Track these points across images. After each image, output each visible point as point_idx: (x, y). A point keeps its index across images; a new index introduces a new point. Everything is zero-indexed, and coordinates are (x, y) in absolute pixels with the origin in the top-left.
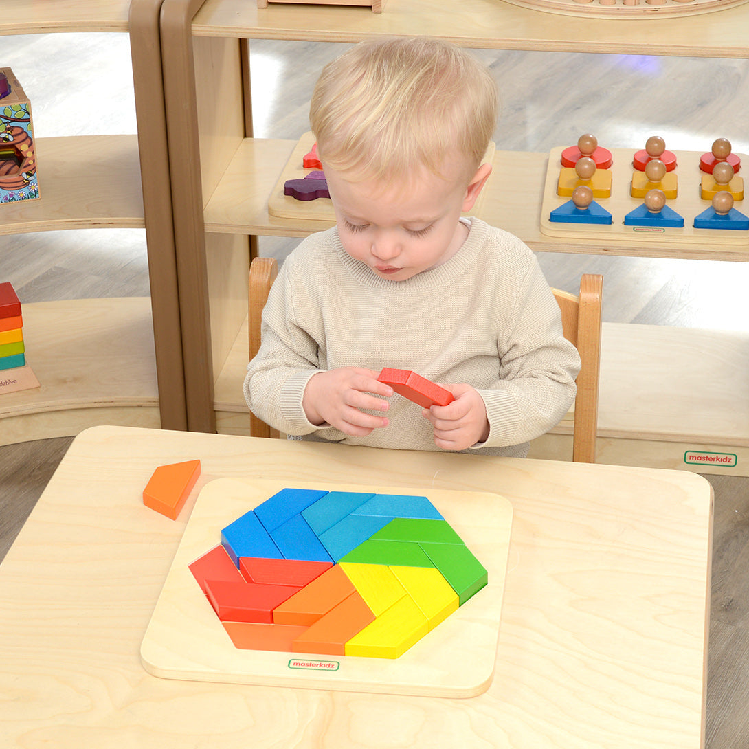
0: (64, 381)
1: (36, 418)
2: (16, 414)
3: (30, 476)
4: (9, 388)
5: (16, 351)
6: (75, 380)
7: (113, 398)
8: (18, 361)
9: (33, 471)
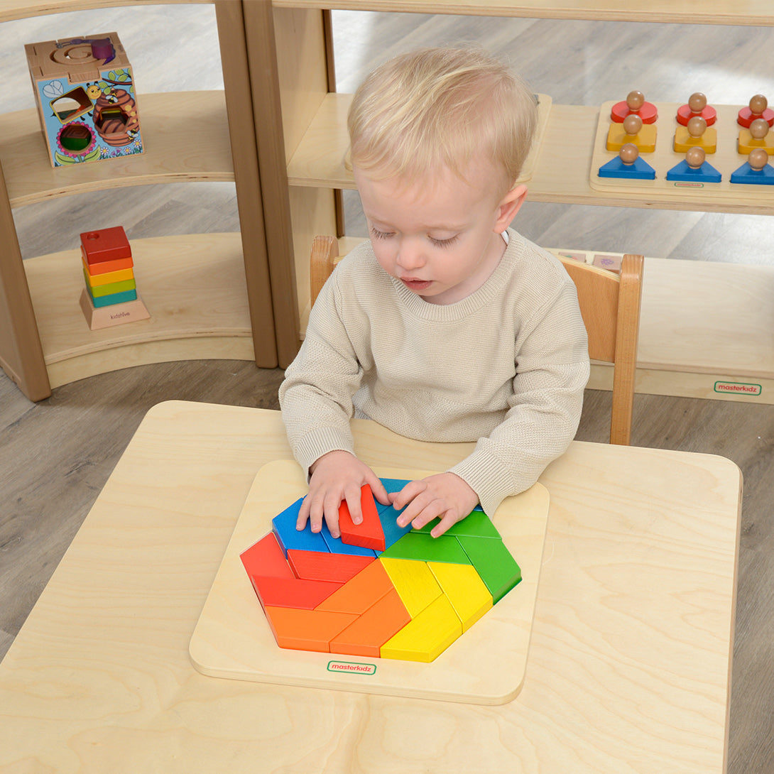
0: (171, 313)
1: (147, 346)
2: (130, 343)
3: (141, 398)
4: (123, 320)
5: (129, 288)
6: (181, 311)
7: (212, 329)
8: (131, 296)
9: (145, 393)
